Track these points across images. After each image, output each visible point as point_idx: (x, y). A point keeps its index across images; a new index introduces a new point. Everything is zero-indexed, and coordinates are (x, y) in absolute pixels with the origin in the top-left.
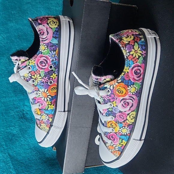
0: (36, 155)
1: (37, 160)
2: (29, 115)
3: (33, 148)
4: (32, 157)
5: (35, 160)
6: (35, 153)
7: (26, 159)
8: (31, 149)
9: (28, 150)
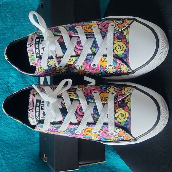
0: (24, 135)
1: (25, 140)
2: (16, 89)
3: (21, 127)
4: (20, 137)
5: (23, 140)
6: (24, 133)
7: (12, 139)
8: (18, 128)
9: (15, 129)
